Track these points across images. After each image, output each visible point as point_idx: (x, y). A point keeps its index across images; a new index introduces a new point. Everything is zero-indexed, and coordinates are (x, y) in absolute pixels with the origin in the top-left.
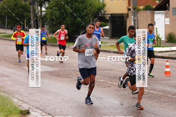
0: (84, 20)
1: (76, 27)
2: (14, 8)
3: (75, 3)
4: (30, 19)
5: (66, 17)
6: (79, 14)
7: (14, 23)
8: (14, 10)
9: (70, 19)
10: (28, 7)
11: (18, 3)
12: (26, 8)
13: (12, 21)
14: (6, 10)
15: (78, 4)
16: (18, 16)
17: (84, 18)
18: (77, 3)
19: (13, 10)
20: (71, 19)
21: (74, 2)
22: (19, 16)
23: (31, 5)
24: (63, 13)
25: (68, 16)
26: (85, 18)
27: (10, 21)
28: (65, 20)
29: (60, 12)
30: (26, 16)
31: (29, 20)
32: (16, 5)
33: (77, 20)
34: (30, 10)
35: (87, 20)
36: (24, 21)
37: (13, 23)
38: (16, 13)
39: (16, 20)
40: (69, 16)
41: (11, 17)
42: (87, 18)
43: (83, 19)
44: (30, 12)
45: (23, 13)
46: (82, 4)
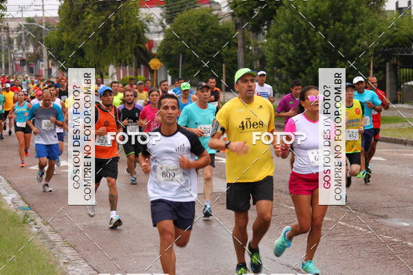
2: (200, 37)
3: (334, 25)
5: (311, 57)
6: (345, 49)
8: (199, 42)
10: (233, 33)
11: (208, 25)
12: (228, 35)
15: (342, 25)
16: (209, 55)
18: (338, 24)
19: (195, 42)
21: (332, 22)
23: (238, 30)
24: (305, 49)
25: (316, 55)
26: (359, 60)
27: (190, 68)
28: (311, 64)
29: (298, 45)
30: (227, 55)
31: (235, 65)
32: (203, 29)
34: (236, 42)
36: (222, 68)
38: (203, 49)
40: (318, 54)
41: (193, 58)
42: (362, 60)
44: (236, 45)
45: (220, 49)
46: (351, 24)
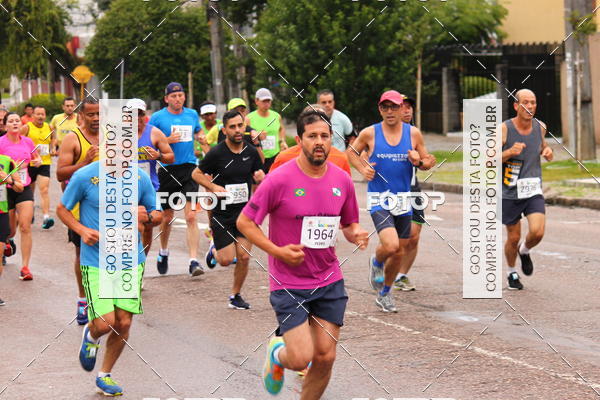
0: (396, 70)
1: (364, 100)
4: (208, 69)
5: (325, 61)
6: (377, 47)
7: (151, 86)
9: (341, 68)
10: (203, 24)
11: (164, 13)
12: (196, 28)
13: (144, 80)
14: (119, 40)
15: (373, 10)
16: (167, 60)
17: (395, 62)
20: (345, 70)
21: (357, 5)
22: (170, 60)
23: (211, 19)
24: (316, 47)
26: (400, 64)
27: (137, 80)
28: (325, 73)
29: (304, 42)
30: (194, 58)
31: (208, 75)
32: (157, 19)
33: (366, 72)
34: (208, 38)
35: (406, 69)
36: (187, 80)
37: (145, 86)
39: (157, 77)
41: (141, 65)
42: (405, 64)
43: (391, 69)
44: (209, 43)
45: (183, 49)
